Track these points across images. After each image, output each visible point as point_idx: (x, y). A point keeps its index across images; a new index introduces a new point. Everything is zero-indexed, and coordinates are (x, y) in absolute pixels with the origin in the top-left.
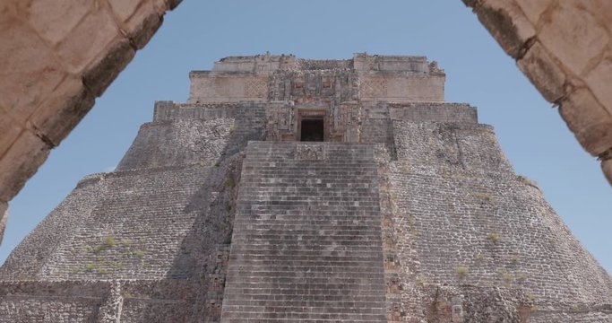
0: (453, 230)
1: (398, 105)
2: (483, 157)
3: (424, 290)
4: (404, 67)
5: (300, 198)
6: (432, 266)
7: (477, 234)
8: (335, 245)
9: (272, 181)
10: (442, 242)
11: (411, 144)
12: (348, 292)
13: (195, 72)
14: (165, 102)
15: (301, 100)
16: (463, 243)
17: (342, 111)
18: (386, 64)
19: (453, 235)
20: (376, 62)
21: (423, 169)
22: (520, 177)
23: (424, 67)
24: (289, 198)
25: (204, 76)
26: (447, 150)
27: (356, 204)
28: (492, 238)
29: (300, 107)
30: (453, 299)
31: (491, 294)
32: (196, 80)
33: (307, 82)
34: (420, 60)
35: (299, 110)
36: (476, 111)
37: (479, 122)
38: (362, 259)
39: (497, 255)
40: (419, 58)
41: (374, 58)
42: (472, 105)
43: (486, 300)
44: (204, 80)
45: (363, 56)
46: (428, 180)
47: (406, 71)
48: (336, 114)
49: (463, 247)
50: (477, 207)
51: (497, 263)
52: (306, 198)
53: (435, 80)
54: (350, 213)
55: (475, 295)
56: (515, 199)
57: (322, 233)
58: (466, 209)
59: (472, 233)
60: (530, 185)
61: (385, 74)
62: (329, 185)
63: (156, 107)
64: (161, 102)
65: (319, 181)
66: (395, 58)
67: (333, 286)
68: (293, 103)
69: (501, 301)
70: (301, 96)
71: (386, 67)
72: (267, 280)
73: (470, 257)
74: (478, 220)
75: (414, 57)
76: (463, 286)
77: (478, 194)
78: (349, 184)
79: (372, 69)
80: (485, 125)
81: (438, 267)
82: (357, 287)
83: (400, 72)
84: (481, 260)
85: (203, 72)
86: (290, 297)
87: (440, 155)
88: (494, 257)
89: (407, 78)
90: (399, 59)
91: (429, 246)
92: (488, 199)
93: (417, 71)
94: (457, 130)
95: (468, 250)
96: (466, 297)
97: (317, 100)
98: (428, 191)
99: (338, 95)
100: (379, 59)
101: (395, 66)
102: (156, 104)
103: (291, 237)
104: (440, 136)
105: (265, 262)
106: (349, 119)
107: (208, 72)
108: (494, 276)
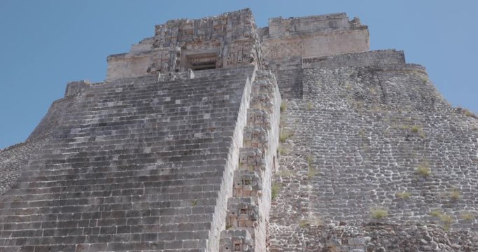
0: (367, 167)
1: (315, 59)
2: (412, 97)
3: (309, 234)
4: (321, 25)
5: (137, 117)
6: (336, 211)
7: (400, 170)
8: (159, 163)
9: (110, 104)
10: (352, 181)
11: (323, 89)
12: (154, 220)
13: (112, 56)
14: (77, 83)
15: (189, 47)
16: (381, 180)
17: (232, 50)
18: (302, 25)
19: (368, 172)
20: (292, 23)
21: (331, 105)
22: (459, 110)
23: (344, 23)
24: (122, 119)
25: (121, 59)
26: (368, 92)
27: (207, 116)
28: (422, 172)
29: (188, 53)
30: (350, 240)
31: (413, 234)
32: (114, 63)
33: (198, 28)
34: (340, 16)
35: (187, 56)
36: (403, 55)
37: (407, 63)
38: (193, 176)
39: (429, 192)
40: (339, 15)
41: (290, 21)
42: (398, 50)
43: (405, 243)
44: (121, 62)
45: (278, 21)
46: (336, 115)
47: (324, 29)
48: (225, 54)
49: (381, 186)
50: (402, 140)
51: (430, 202)
52: (143, 117)
53: (358, 34)
54: (196, 126)
55: (388, 236)
56: (453, 130)
57: (148, 150)
58: (386, 143)
59: (393, 168)
60: (473, 116)
61: (303, 35)
62: (178, 102)
63: (67, 88)
64: (73, 83)
65: (168, 99)
66: (312, 18)
67: (136, 213)
68: (179, 49)
69: (429, 243)
70: (190, 42)
71: (302, 27)
72: (44, 211)
73: (391, 197)
74: (401, 154)
75: (332, 15)
76: (369, 224)
77: (402, 126)
78: (204, 99)
79: (287, 30)
80: (413, 65)
81: (346, 212)
82: (172, 212)
83: (318, 30)
84: (406, 199)
85: (121, 55)
86: (65, 232)
87: (358, 97)
88: (424, 195)
89: (326, 35)
90: (316, 19)
91: (334, 187)
92: (415, 131)
93: (335, 28)
94: (379, 73)
95: (387, 189)
96: (373, 239)
97: (208, 44)
98: (336, 126)
99: (229, 35)
100: (294, 21)
101: (312, 26)
102: (68, 86)
103: (104, 158)
104: (359, 79)
105: (52, 190)
106: (240, 57)
107: (124, 54)
108: (425, 218)
